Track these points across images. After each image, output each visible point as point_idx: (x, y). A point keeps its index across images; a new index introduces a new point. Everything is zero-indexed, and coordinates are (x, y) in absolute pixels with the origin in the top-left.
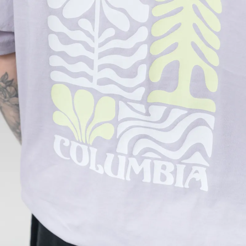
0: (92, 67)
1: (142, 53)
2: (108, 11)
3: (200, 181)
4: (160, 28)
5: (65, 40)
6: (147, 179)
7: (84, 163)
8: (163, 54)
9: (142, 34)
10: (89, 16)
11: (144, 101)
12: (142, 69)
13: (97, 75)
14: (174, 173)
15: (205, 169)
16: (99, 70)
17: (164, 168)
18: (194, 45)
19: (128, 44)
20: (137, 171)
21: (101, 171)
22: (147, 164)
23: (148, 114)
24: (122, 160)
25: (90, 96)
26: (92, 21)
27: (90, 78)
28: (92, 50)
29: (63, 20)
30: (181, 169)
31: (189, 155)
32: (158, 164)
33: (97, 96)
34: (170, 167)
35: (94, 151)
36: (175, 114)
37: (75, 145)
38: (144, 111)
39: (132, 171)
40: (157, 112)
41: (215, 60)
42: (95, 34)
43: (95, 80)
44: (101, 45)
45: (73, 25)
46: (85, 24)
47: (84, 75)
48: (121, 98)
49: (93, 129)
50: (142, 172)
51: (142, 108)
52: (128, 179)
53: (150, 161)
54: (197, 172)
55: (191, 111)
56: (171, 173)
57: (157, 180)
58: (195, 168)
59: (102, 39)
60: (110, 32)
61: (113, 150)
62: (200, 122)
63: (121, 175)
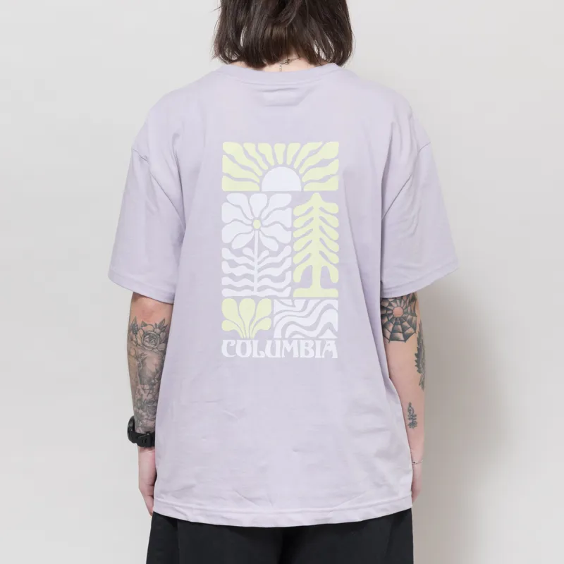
0: (253, 281)
1: (287, 264)
2: (264, 240)
3: (331, 352)
4: (297, 246)
5: (233, 264)
6: (296, 355)
7: (248, 354)
8: (302, 262)
9: (288, 250)
10: (250, 245)
11: (291, 297)
12: (289, 274)
13: (256, 285)
14: (314, 348)
15: (334, 342)
16: (258, 281)
17: (307, 345)
18: (321, 253)
19: (278, 259)
20: (289, 350)
21: (263, 356)
22: (295, 343)
23: (294, 306)
24: (278, 343)
25: (252, 302)
26: (253, 248)
27: (252, 289)
28: (252, 268)
29: (232, 251)
30: (318, 343)
31: (322, 332)
32: (303, 343)
33: (257, 299)
34: (311, 343)
35: (256, 343)
36: (312, 303)
37: (240, 342)
38: (291, 304)
39: (286, 350)
40: (299, 304)
41: (336, 259)
42: (255, 256)
43: (255, 289)
44: (259, 263)
45: (239, 253)
46: (247, 251)
47: (247, 287)
48: (276, 297)
49: (255, 325)
50: (292, 350)
51: (289, 302)
52: (283, 356)
53: (296, 341)
54: (329, 345)
55: (322, 299)
56: (312, 348)
57: (303, 355)
58: (328, 342)
59: (259, 260)
60: (265, 253)
61: (271, 338)
62: (329, 307)
63: (278, 355)
